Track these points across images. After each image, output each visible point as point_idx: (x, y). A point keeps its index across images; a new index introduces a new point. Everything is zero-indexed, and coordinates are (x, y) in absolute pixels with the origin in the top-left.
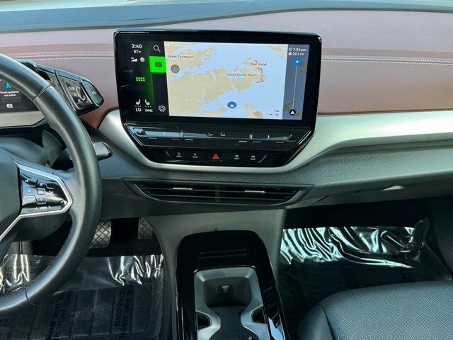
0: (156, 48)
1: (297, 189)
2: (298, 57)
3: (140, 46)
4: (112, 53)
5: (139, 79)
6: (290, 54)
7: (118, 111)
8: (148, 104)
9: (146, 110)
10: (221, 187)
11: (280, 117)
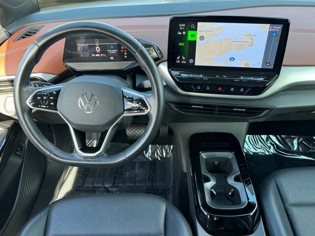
0: (193, 26)
1: (265, 109)
2: (275, 32)
3: (184, 25)
4: (168, 30)
5: (181, 44)
6: (271, 30)
7: (167, 62)
8: (184, 58)
9: (182, 62)
10: (219, 107)
11: (260, 67)
